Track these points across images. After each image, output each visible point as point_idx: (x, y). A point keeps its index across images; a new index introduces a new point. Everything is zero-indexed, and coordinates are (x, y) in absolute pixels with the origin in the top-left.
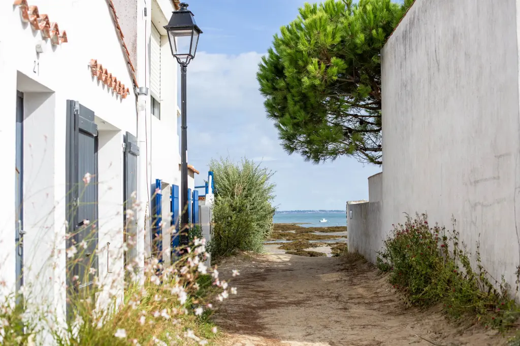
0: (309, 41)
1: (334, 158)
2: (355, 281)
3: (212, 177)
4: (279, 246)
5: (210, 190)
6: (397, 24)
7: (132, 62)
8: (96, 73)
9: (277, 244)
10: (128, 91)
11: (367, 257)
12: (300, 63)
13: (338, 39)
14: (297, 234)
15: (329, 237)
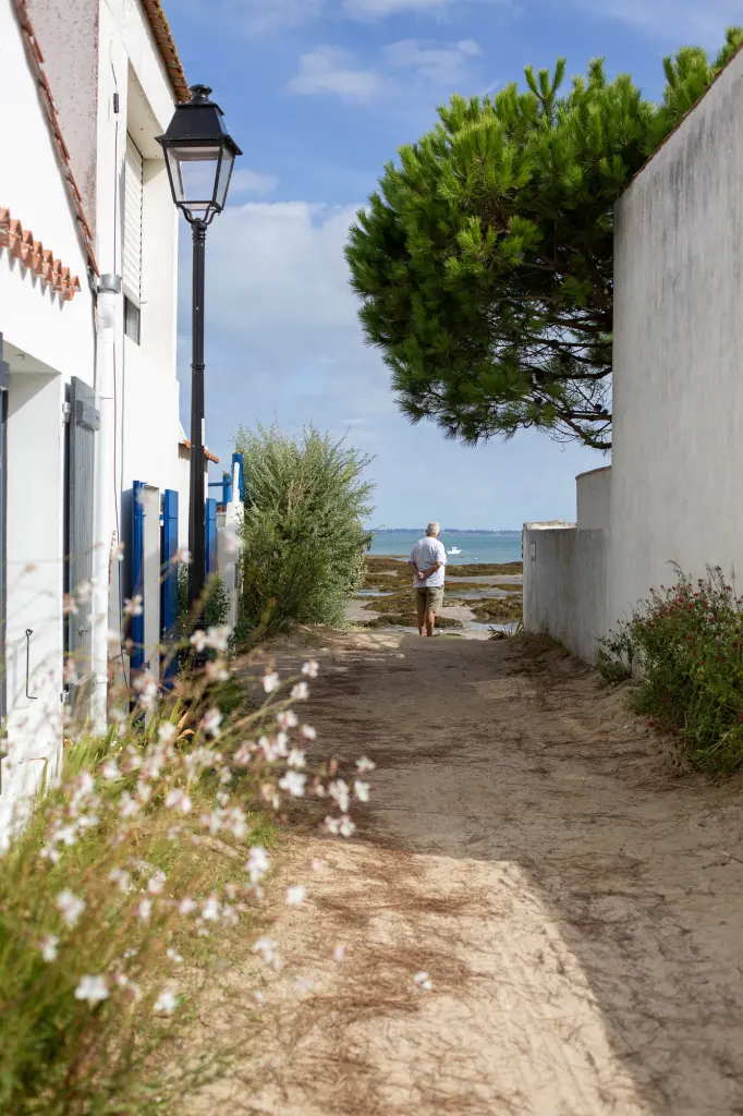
0: (463, 181)
1: (510, 434)
2: (550, 699)
3: (241, 466)
4: (366, 603)
5: (236, 493)
6: (656, 147)
7: (87, 217)
8: (8, 240)
9: (361, 598)
10: (77, 283)
11: (569, 643)
12: (443, 226)
13: (526, 177)
14: (401, 578)
15: (467, 587)
